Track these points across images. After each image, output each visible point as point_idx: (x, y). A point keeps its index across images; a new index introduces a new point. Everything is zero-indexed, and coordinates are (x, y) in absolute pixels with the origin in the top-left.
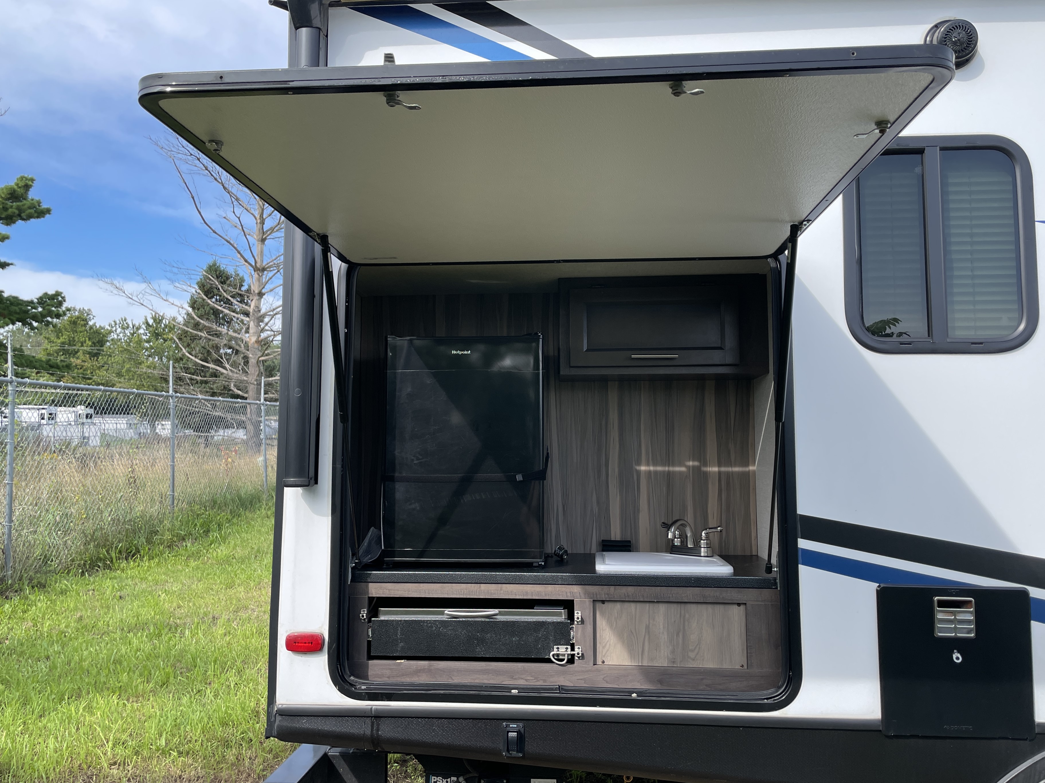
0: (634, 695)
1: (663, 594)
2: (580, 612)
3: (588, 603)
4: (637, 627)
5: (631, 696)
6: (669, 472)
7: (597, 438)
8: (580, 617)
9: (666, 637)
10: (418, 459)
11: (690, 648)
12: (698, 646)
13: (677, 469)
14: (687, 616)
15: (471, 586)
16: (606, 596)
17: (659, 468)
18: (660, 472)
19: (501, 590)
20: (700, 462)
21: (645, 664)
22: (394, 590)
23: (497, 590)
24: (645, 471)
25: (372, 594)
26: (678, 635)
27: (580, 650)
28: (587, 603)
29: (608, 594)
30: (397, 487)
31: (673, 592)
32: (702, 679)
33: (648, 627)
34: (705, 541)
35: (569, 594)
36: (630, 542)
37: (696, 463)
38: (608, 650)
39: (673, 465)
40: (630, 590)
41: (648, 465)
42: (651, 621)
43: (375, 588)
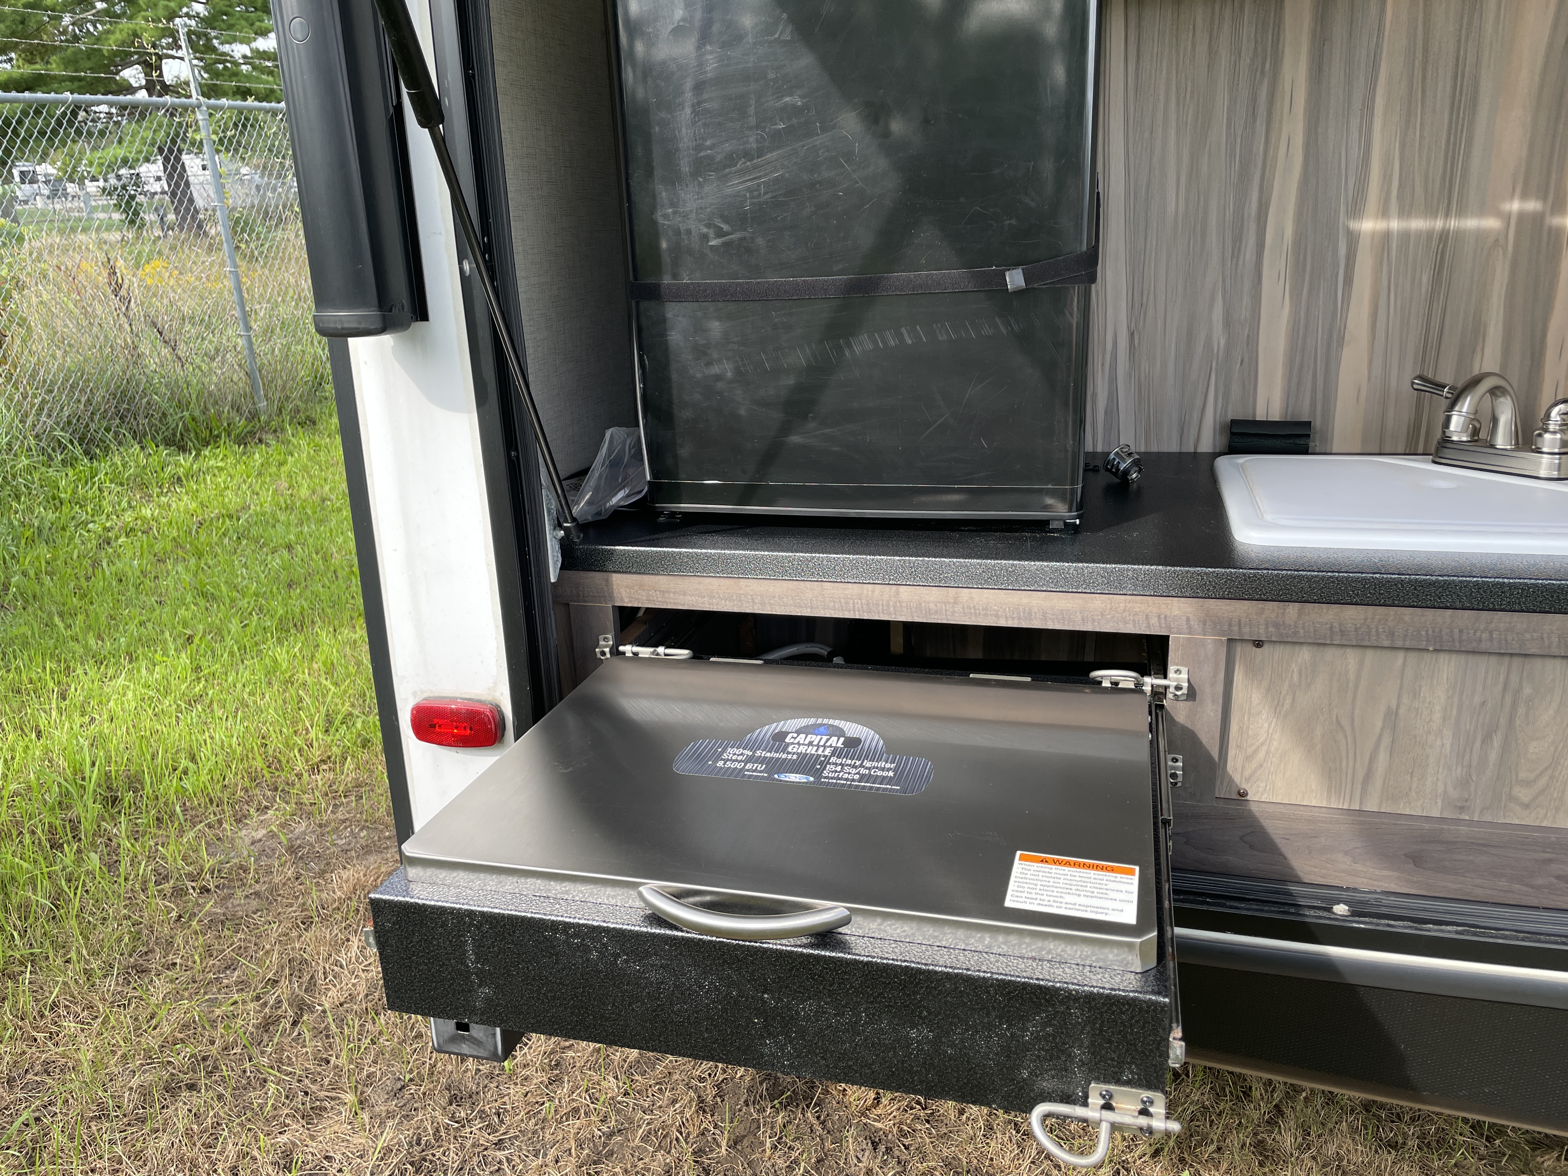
0: (1341, 909)
1: (1461, 631)
2: (1184, 670)
3: (1211, 643)
4: (1357, 712)
5: (1329, 910)
6: (1444, 235)
7: (1239, 140)
8: (1185, 685)
9: (1448, 743)
10: (720, 233)
11: (1522, 775)
12: (1550, 772)
13: (1471, 223)
14: (1527, 690)
15: (873, 591)
16: (1271, 629)
17: (1417, 224)
18: (1419, 234)
19: (955, 603)
20: (1544, 198)
21: (1371, 806)
22: (675, 593)
23: (945, 603)
24: (1373, 234)
25: (622, 599)
26: (1487, 738)
27: (1180, 764)
28: (1210, 647)
29: (1277, 625)
30: (669, 315)
31: (1493, 625)
32: (1550, 861)
33: (1392, 717)
34: (1558, 436)
35: (1154, 621)
36: (1308, 424)
37: (1533, 205)
38: (1261, 766)
39: (1461, 213)
40: (1353, 615)
41: (1384, 213)
42: (1405, 700)
43: (627, 587)
